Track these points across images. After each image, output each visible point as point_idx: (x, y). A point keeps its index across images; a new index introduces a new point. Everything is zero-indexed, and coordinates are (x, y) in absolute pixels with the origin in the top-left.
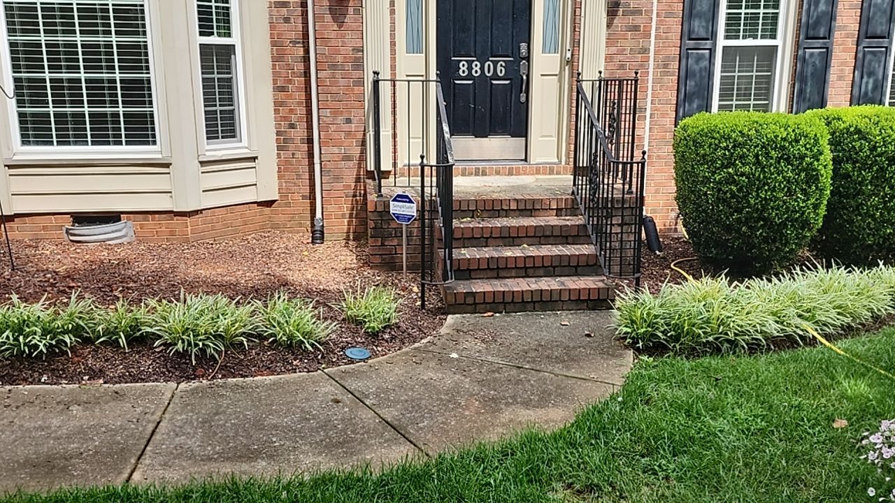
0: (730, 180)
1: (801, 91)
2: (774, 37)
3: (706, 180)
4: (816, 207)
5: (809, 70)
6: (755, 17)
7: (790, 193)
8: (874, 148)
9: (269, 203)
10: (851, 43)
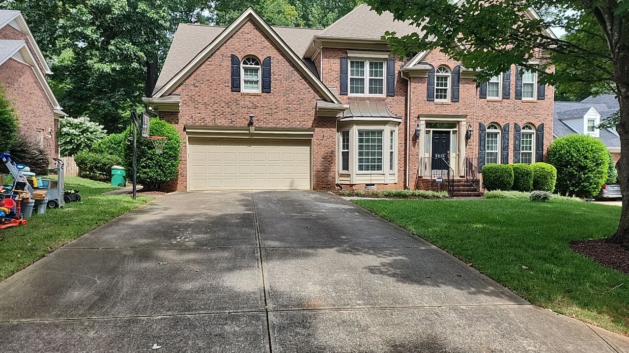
0: (496, 176)
1: (503, 161)
2: (497, 150)
3: (491, 176)
4: (512, 181)
5: (504, 157)
6: (492, 146)
7: (507, 178)
8: (521, 171)
9: (396, 184)
10: (512, 151)
